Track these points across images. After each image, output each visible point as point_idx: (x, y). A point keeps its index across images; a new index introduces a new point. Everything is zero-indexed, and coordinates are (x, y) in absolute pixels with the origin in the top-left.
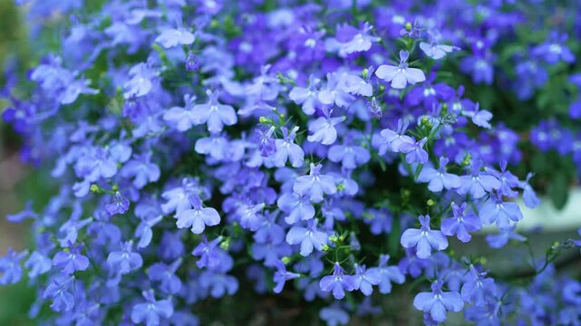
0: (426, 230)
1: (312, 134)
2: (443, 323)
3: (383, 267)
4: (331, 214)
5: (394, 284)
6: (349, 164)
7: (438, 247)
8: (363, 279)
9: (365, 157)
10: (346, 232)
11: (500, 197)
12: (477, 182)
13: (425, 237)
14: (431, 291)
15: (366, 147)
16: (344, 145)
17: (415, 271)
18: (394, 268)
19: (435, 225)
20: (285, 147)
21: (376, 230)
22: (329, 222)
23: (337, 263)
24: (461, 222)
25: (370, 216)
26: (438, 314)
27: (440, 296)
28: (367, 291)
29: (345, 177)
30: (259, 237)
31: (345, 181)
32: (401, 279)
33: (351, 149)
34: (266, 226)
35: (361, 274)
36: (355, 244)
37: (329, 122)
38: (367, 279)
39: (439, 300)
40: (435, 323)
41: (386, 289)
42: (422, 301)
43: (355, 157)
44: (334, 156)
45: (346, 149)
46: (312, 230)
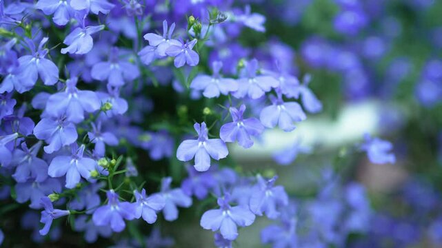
0: (203, 140)
1: (66, 46)
2: (235, 241)
3: (167, 191)
4: (101, 139)
5: (181, 209)
6: (116, 81)
7: (217, 157)
8: (145, 206)
9: (134, 73)
10: (121, 158)
11: (280, 96)
12: (254, 84)
13: (202, 147)
14: (219, 208)
15: (134, 63)
16: (109, 61)
17: (201, 192)
18: (178, 191)
19: (213, 133)
20: (34, 63)
21: (156, 154)
22: (100, 149)
23: (112, 191)
24: (241, 127)
25: (146, 139)
26: (229, 232)
27: (229, 212)
28: (151, 218)
29: (113, 96)
30: (20, 176)
31: (113, 100)
32: (187, 202)
33: (117, 66)
34: (27, 161)
35: (141, 200)
36: (131, 169)
37: (85, 32)
38: (149, 205)
39: (228, 216)
40: (227, 242)
41: (172, 215)
42: (209, 220)
43: (123, 74)
44: (97, 74)
45: (112, 66)
46: (77, 158)
